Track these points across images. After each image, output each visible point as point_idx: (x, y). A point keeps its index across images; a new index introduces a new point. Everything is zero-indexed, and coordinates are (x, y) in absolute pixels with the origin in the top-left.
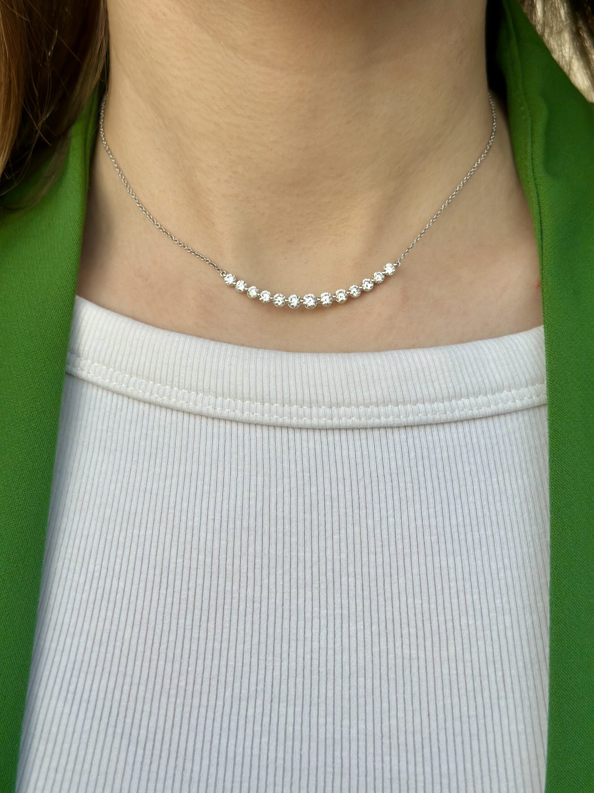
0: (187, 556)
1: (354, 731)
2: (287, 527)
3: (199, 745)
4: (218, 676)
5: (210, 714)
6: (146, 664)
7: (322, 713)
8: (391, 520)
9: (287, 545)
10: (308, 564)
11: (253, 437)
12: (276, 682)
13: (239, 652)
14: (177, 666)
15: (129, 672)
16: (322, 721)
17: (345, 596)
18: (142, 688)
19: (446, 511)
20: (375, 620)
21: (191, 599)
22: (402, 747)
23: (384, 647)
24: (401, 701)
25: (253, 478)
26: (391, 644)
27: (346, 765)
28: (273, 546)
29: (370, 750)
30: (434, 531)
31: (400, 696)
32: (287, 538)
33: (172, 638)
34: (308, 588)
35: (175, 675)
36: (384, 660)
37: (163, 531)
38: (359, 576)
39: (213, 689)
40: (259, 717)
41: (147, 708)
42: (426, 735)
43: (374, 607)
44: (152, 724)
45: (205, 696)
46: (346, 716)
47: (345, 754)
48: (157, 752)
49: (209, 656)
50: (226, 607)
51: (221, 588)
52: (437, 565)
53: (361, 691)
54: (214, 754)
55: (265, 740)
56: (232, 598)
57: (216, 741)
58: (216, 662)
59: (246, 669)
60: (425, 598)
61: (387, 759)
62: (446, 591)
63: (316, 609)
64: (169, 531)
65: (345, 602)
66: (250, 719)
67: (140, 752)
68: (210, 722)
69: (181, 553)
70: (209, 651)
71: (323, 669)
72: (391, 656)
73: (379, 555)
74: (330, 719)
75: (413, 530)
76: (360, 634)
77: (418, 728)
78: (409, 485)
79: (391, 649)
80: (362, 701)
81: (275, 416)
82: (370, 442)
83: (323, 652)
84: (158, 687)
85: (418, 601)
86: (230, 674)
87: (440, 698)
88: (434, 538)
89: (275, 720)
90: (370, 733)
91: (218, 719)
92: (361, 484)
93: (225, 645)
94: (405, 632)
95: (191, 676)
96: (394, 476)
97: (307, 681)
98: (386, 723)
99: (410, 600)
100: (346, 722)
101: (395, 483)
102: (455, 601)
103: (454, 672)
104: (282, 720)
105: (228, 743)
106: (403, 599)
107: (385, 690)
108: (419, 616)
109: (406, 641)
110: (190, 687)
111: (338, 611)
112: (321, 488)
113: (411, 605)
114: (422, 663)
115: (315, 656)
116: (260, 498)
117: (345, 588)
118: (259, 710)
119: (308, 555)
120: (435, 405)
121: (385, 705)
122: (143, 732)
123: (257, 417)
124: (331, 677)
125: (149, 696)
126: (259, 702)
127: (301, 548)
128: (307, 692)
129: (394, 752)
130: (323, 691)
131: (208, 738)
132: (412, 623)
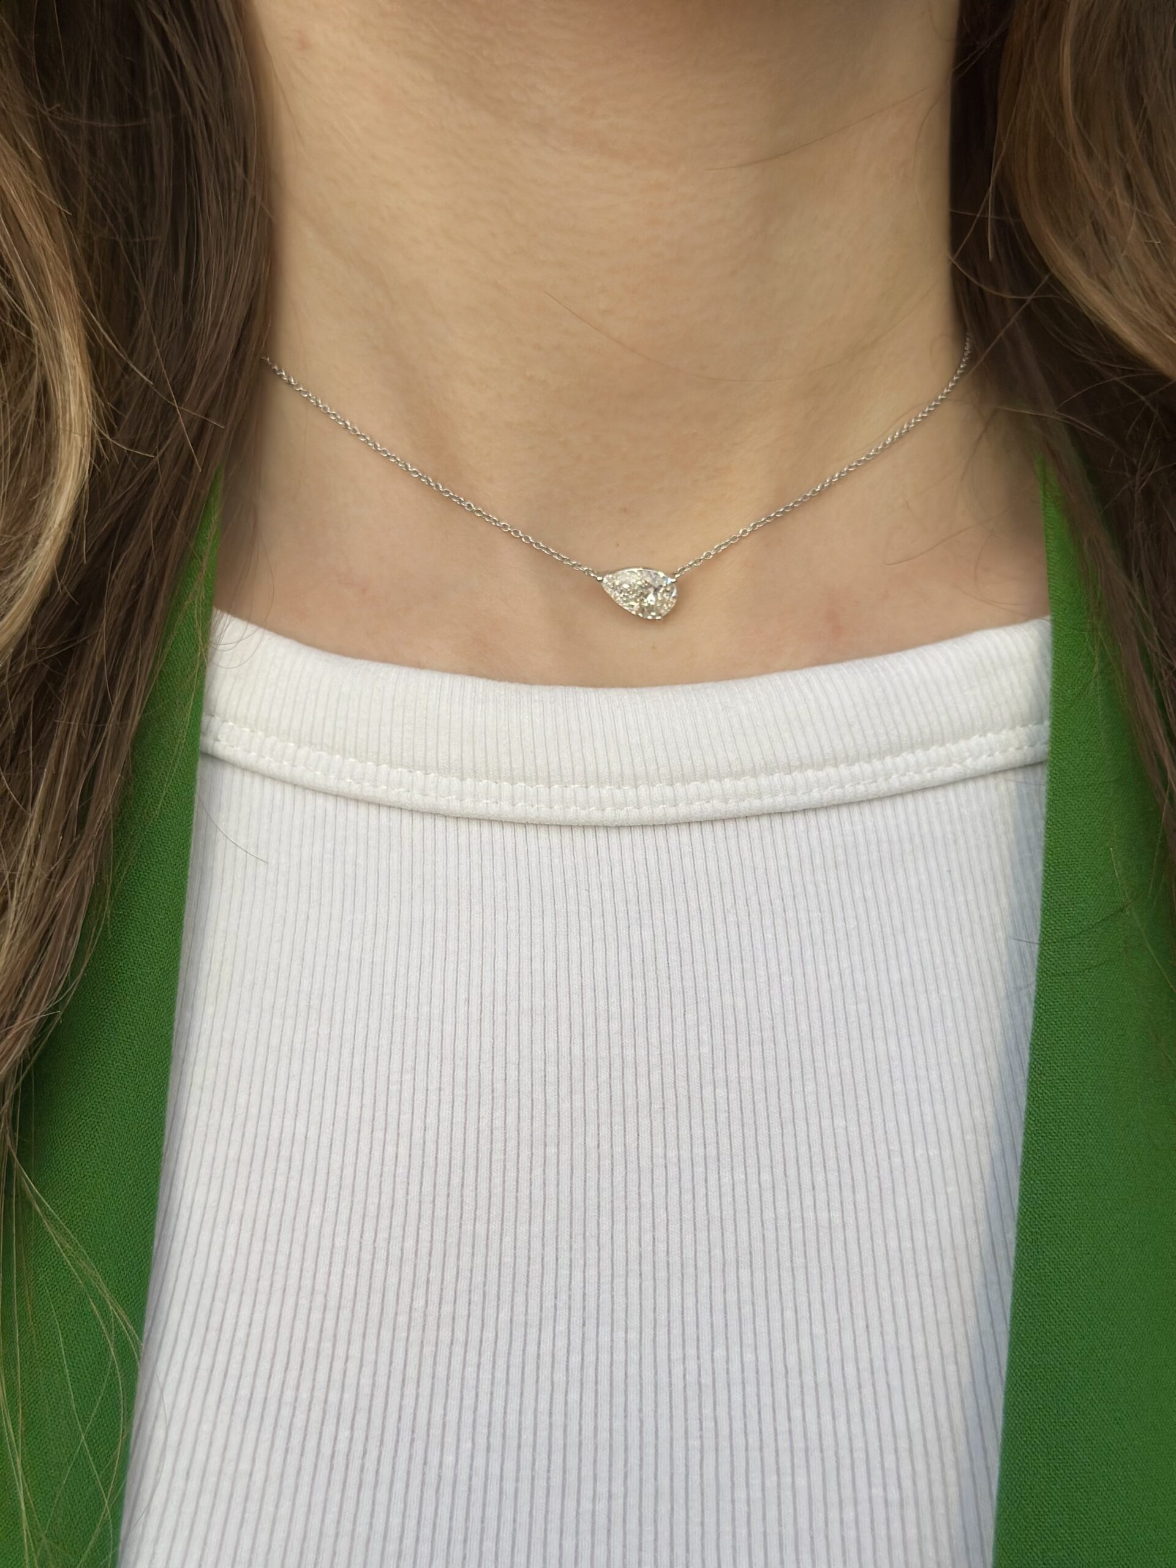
0: (421, 1067)
1: (735, 1367)
2: (602, 1003)
4: (485, 1285)
6: (351, 1271)
7: (676, 1340)
8: (786, 979)
9: (603, 1037)
10: (642, 1069)
11: (533, 848)
12: (591, 1289)
13: (522, 1238)
14: (408, 1271)
15: (320, 1286)
16: (677, 1354)
17: (710, 1122)
18: (345, 1314)
19: (881, 957)
20: (765, 1161)
21: (430, 1147)
22: (824, 1391)
23: (782, 1211)
24: (817, 1306)
25: (537, 921)
27: (724, 1430)
28: (578, 1040)
29: (766, 1400)
30: (862, 993)
31: (816, 1296)
32: (602, 1024)
33: (398, 1219)
34: (644, 1112)
35: (406, 1287)
36: (784, 1233)
37: (374, 1025)
38: (734, 1085)
40: (561, 1354)
41: (355, 1351)
42: (864, 1365)
43: (763, 1139)
44: (366, 1381)
45: (461, 1323)
46: (720, 1340)
47: (722, 1411)
48: (375, 1432)
49: (466, 1250)
50: (494, 1157)
51: (485, 1123)
52: (870, 1056)
53: (746, 1293)
55: (574, 1396)
56: (506, 1141)
57: (483, 1408)
58: (479, 1260)
59: (536, 1267)
60: (852, 1115)
61: (797, 1413)
62: (888, 1100)
63: (659, 1151)
64: (386, 1026)
67: (344, 1434)
68: (471, 1370)
69: (409, 1064)
70: (467, 1240)
71: (675, 1259)
72: (797, 1225)
73: (769, 1045)
74: (691, 1351)
75: (826, 996)
76: (740, 1190)
77: (849, 1352)
78: (815, 915)
79: (796, 1213)
80: (747, 1310)
81: (573, 808)
82: (744, 841)
84: (375, 1311)
85: (840, 1122)
86: (507, 1279)
87: (885, 1294)
88: (863, 1007)
89: (590, 1358)
90: (764, 1368)
92: (731, 918)
93: (495, 1226)
94: (820, 1179)
95: (434, 1289)
96: (789, 902)
97: (648, 1284)
98: (792, 1348)
99: (826, 1123)
100: (720, 1353)
101: (791, 914)
102: (903, 1117)
103: (907, 1244)
104: (605, 1358)
105: (505, 1408)
106: (814, 1120)
107: (787, 1288)
108: (843, 1149)
109: (822, 1196)
110: (433, 1309)
111: (699, 1151)
112: (659, 931)
113: (828, 1132)
115: (661, 1234)
116: (550, 956)
117: (709, 1107)
118: (561, 1343)
119: (641, 1052)
120: (856, 768)
121: (789, 1314)
122: (349, 1397)
123: (541, 811)
125: (358, 1329)
126: (562, 1327)
127: (629, 1041)
128: (648, 1304)
129: (810, 1400)
130: (676, 1299)
132: (832, 1164)
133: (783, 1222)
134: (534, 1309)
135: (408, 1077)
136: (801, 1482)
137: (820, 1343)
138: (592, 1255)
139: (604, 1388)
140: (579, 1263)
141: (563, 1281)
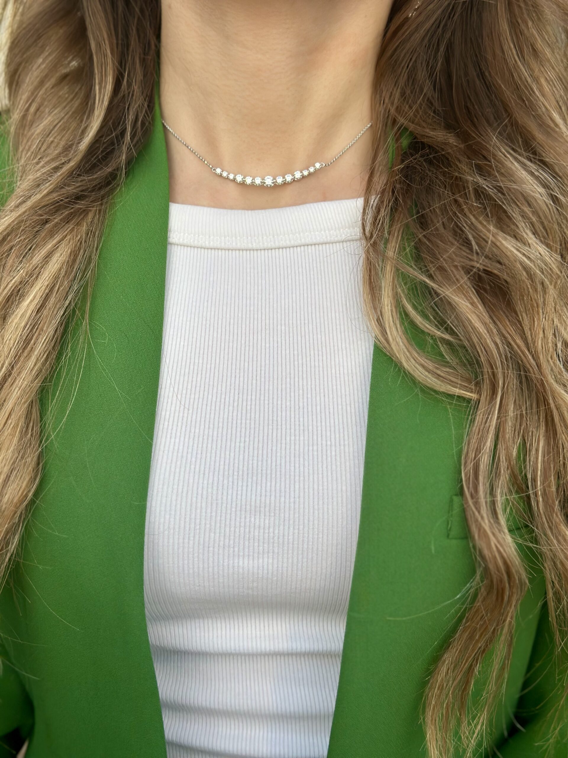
3: (198, 419)
5: (205, 402)
17: (279, 336)
23: (300, 362)
26: (304, 360)
27: (279, 424)
39: (206, 389)
44: (173, 409)
46: (280, 399)
49: (204, 372)
53: (288, 386)
54: (207, 423)
55: (235, 414)
57: (208, 416)
61: (301, 419)
63: (263, 344)
65: (279, 340)
66: (227, 403)
68: (204, 407)
69: (189, 319)
70: (204, 369)
83: (267, 366)
85: (319, 336)
87: (330, 386)
89: (240, 403)
90: (293, 406)
91: (209, 404)
97: (259, 383)
98: (301, 401)
99: (315, 337)
103: (338, 372)
104: (245, 403)
107: (301, 384)
109: (313, 358)
114: (321, 369)
115: (263, 368)
118: (232, 399)
121: (301, 391)
124: (271, 379)
126: (232, 394)
129: (306, 416)
131: (203, 415)
133: (300, 366)
134: (224, 390)
135: (188, 323)
136: (302, 438)
137: (310, 400)
138: (242, 374)
139: (244, 412)
140: (238, 376)
141: (233, 381)
